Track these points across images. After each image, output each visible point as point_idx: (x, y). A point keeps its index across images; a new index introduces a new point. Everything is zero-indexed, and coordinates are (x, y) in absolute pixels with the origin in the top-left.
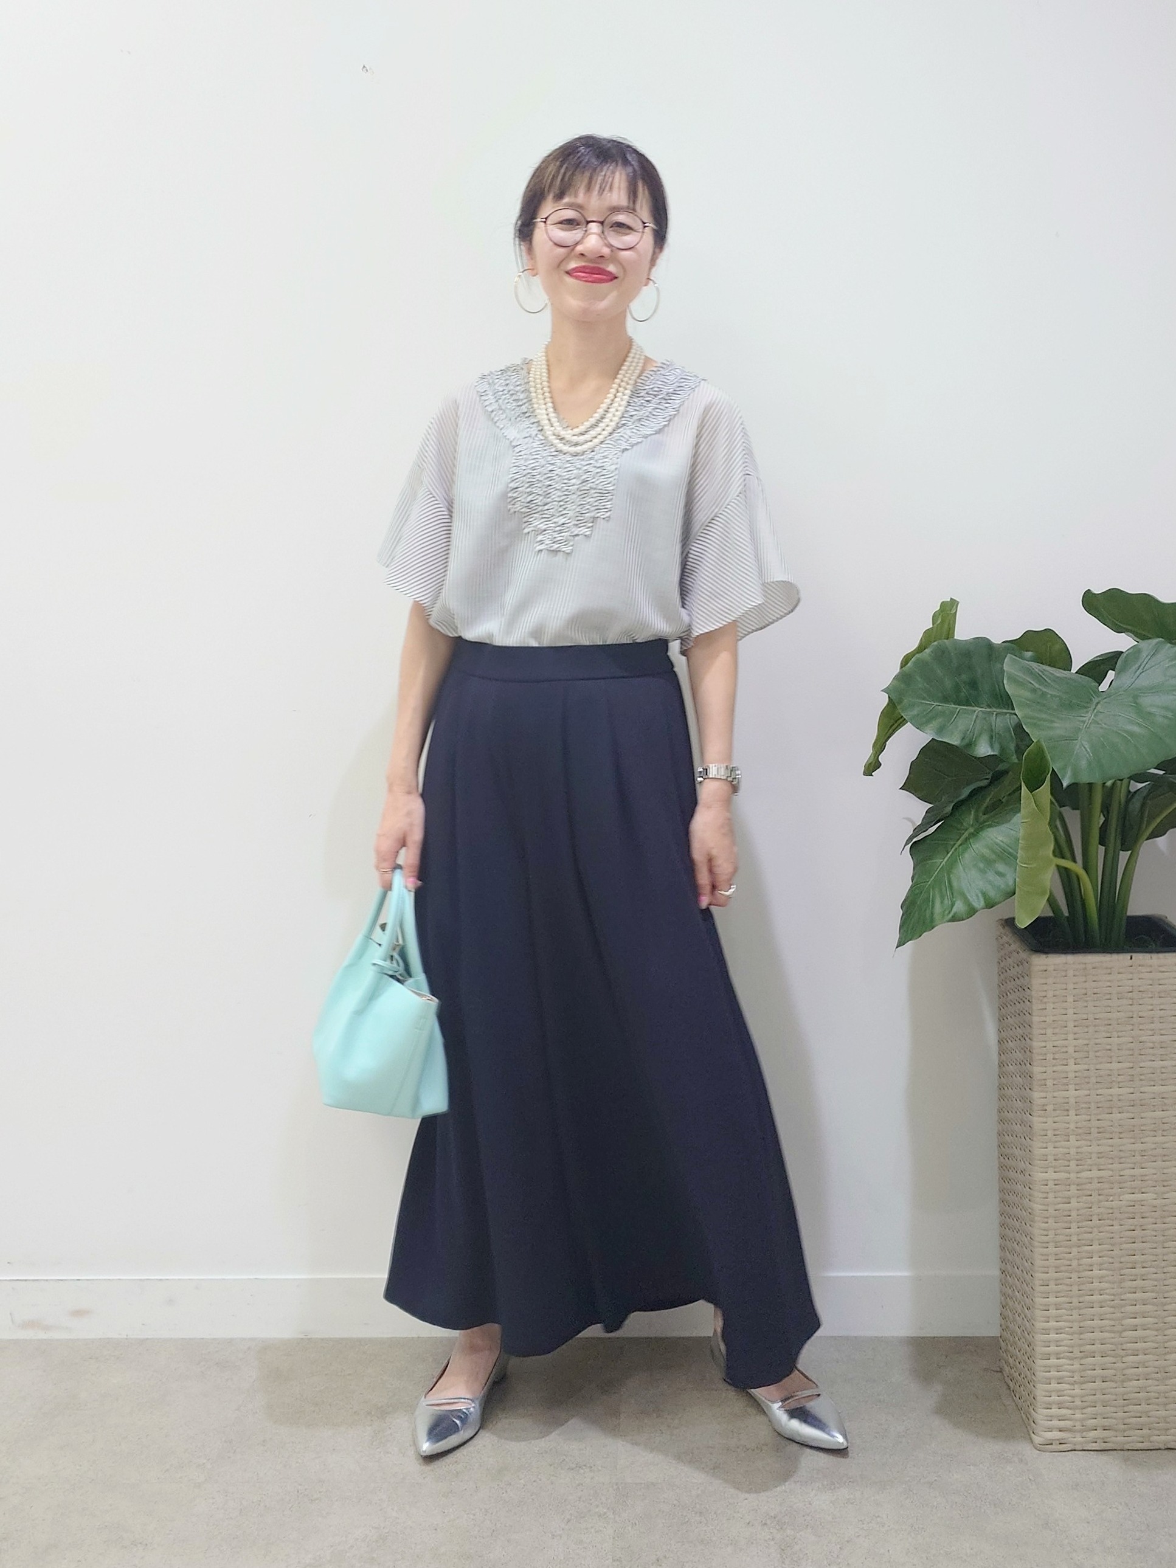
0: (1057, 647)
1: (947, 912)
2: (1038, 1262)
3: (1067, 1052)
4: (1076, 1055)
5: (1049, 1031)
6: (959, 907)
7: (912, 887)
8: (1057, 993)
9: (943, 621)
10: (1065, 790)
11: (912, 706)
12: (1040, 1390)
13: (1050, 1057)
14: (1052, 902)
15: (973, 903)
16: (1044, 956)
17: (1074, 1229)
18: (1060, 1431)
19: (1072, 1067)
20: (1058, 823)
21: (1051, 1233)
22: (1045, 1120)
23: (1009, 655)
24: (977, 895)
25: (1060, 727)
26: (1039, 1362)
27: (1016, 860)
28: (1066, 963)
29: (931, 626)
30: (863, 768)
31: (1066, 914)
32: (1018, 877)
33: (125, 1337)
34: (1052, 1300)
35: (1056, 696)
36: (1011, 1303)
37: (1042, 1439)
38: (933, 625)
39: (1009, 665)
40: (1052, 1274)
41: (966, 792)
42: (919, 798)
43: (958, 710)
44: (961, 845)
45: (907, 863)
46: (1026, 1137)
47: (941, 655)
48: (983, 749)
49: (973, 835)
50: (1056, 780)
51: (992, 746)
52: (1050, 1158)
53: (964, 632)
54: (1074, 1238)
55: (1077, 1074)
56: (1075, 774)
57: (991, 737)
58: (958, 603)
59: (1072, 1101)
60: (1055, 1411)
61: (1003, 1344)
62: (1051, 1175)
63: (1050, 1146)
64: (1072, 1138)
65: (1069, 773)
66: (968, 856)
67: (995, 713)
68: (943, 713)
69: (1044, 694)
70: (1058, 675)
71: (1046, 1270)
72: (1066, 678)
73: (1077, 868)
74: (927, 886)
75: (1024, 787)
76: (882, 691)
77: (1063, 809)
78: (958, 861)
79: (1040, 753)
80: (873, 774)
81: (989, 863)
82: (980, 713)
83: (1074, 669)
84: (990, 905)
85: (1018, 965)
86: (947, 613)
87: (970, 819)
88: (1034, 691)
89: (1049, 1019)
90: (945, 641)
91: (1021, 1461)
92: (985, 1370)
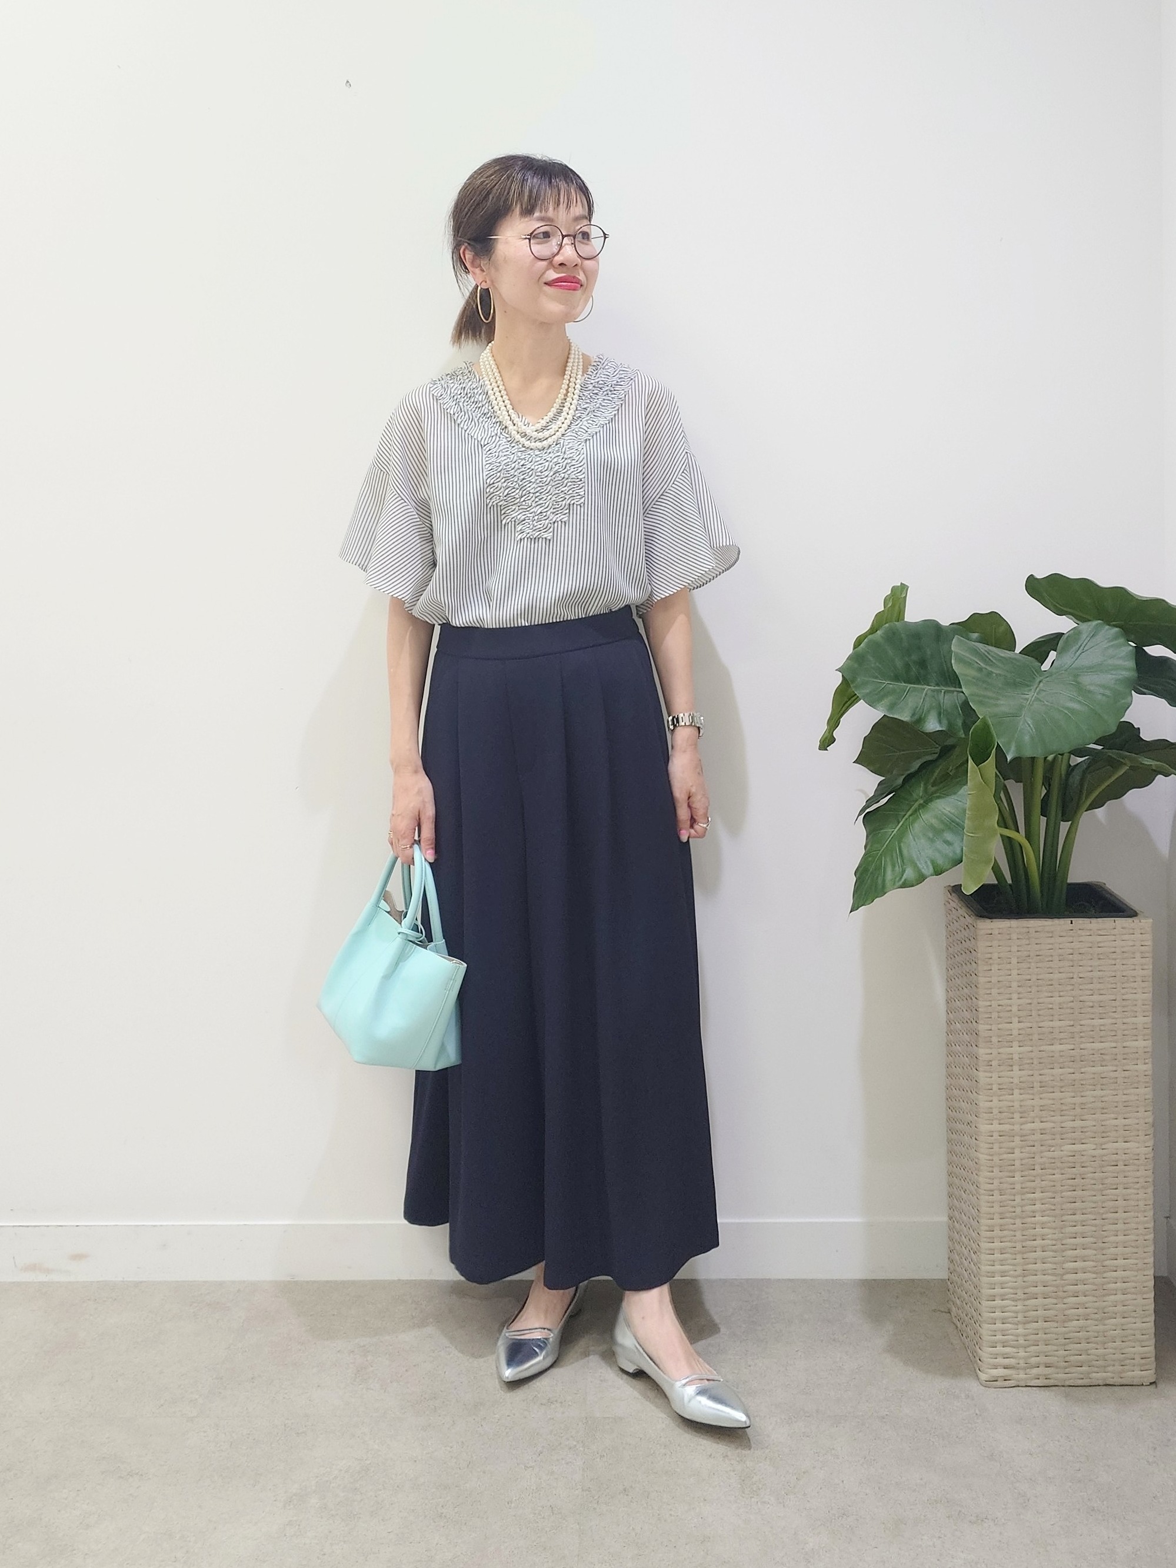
0: (1002, 629)
1: (897, 879)
2: (984, 1209)
3: (1011, 1011)
4: (1021, 1013)
5: (994, 991)
6: (909, 874)
7: (865, 855)
8: (1001, 955)
9: (893, 606)
10: (1010, 762)
11: (865, 684)
12: (985, 1330)
13: (995, 1015)
14: (996, 870)
15: (923, 870)
16: (988, 921)
17: (1018, 1178)
18: (1005, 1368)
19: (1015, 1025)
20: (1002, 795)
21: (996, 1182)
22: (990, 1075)
23: (956, 636)
24: (926, 862)
25: (1005, 705)
26: (985, 1303)
27: (963, 830)
28: (1010, 927)
29: (883, 609)
30: (819, 743)
31: (1010, 881)
32: (965, 847)
33: (122, 1280)
34: (997, 1244)
35: (1000, 675)
36: (958, 1247)
37: (987, 1376)
38: (884, 608)
39: (956, 645)
40: (997, 1221)
41: (916, 765)
42: (872, 771)
43: (908, 688)
44: (911, 815)
45: (860, 833)
46: (972, 1090)
47: (892, 637)
48: (932, 725)
49: (922, 806)
50: (1001, 754)
51: (940, 722)
52: (996, 1111)
53: (914, 614)
54: (1018, 1187)
55: (1021, 1032)
56: (1019, 748)
57: (939, 714)
58: (908, 587)
59: (1016, 1057)
60: (999, 1349)
61: (950, 1286)
62: (996, 1126)
63: (995, 1099)
64: (1016, 1092)
65: (1013, 748)
66: (917, 826)
67: (943, 691)
68: (894, 691)
69: (990, 673)
70: (1002, 655)
71: (992, 1216)
72: (1010, 658)
73: (1020, 837)
74: (879, 855)
75: (970, 761)
76: (836, 670)
77: (1006, 782)
78: (909, 830)
79: (986, 727)
80: (828, 748)
81: (937, 832)
82: (929, 692)
83: (1018, 650)
84: (938, 872)
85: (965, 929)
86: (897, 598)
87: (919, 791)
88: (980, 670)
89: (994, 980)
90: (897, 623)
91: (967, 1396)
92: (934, 1311)
